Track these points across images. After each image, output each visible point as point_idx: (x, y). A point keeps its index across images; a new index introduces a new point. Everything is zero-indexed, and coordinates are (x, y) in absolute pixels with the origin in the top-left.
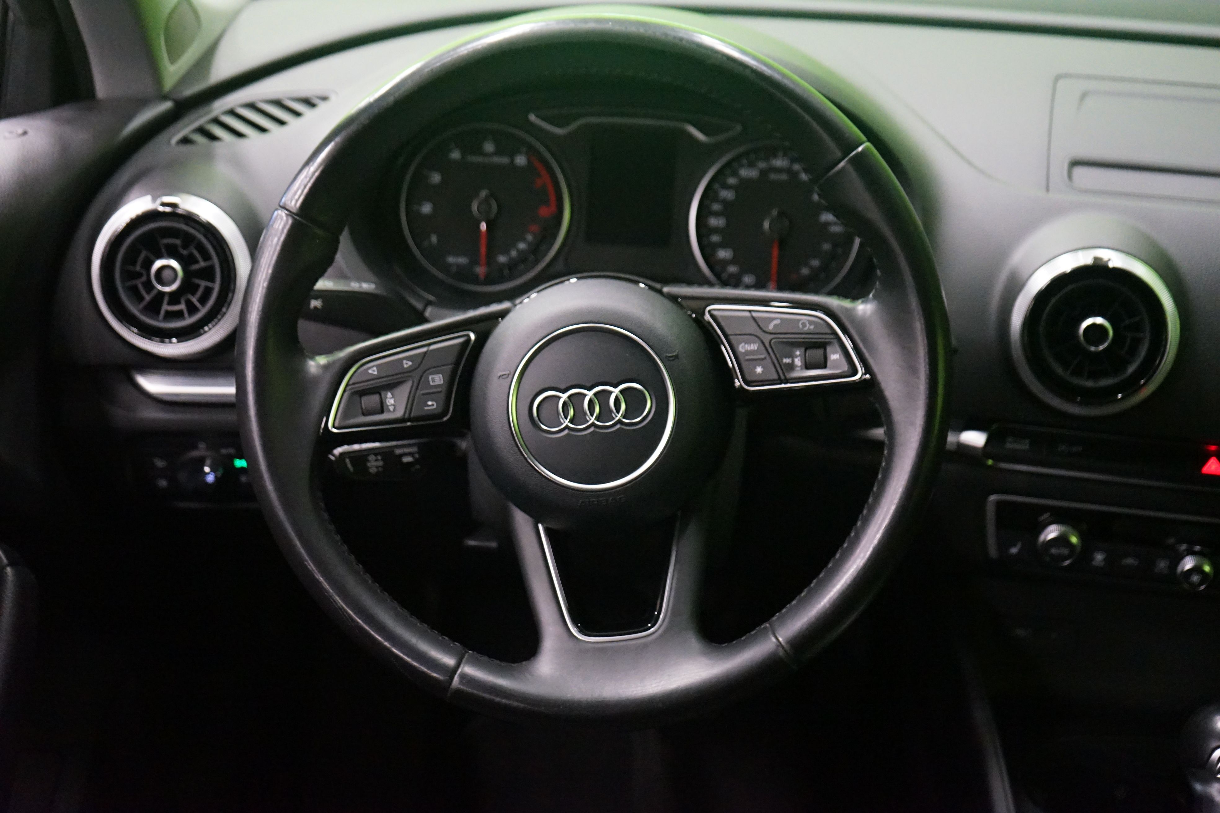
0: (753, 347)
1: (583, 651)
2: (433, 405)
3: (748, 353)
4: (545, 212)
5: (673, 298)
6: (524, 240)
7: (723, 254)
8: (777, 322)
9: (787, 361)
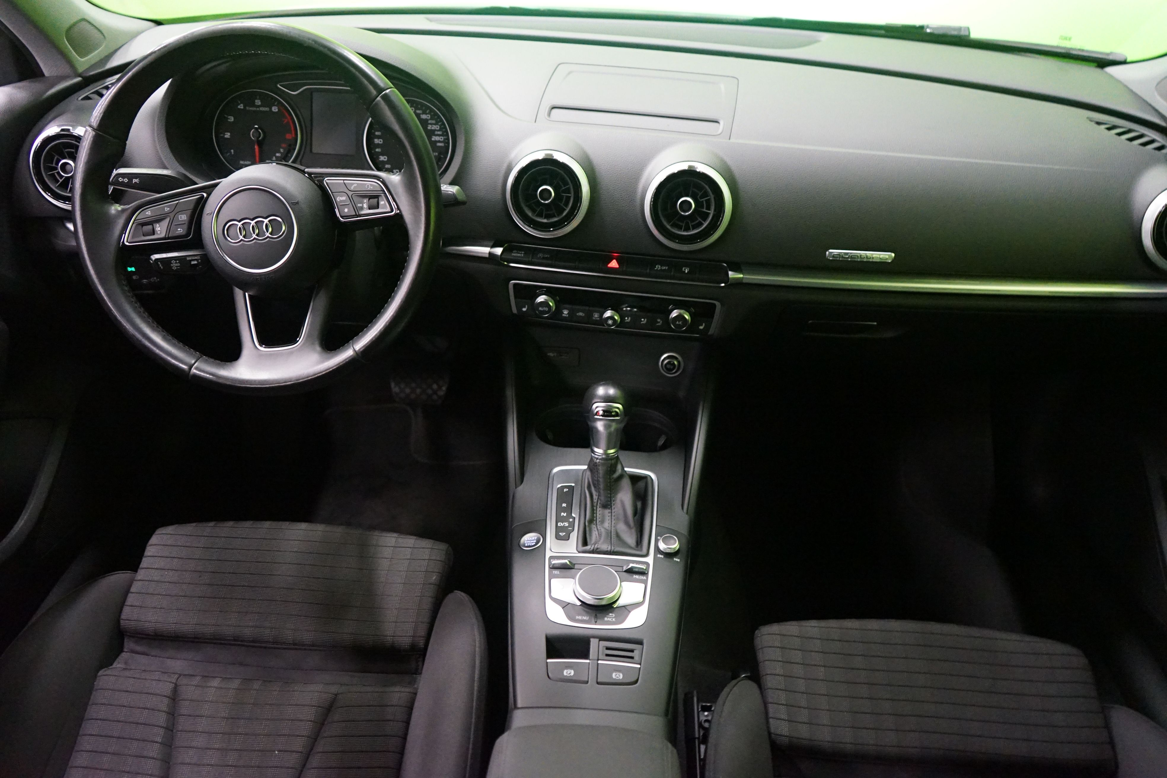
0: (344, 198)
1: (261, 356)
2: (181, 230)
3: (341, 201)
4: (289, 136)
5: (310, 174)
6: (279, 152)
7: (382, 158)
8: (355, 185)
9: (360, 205)
